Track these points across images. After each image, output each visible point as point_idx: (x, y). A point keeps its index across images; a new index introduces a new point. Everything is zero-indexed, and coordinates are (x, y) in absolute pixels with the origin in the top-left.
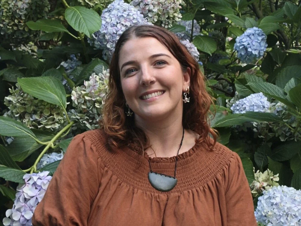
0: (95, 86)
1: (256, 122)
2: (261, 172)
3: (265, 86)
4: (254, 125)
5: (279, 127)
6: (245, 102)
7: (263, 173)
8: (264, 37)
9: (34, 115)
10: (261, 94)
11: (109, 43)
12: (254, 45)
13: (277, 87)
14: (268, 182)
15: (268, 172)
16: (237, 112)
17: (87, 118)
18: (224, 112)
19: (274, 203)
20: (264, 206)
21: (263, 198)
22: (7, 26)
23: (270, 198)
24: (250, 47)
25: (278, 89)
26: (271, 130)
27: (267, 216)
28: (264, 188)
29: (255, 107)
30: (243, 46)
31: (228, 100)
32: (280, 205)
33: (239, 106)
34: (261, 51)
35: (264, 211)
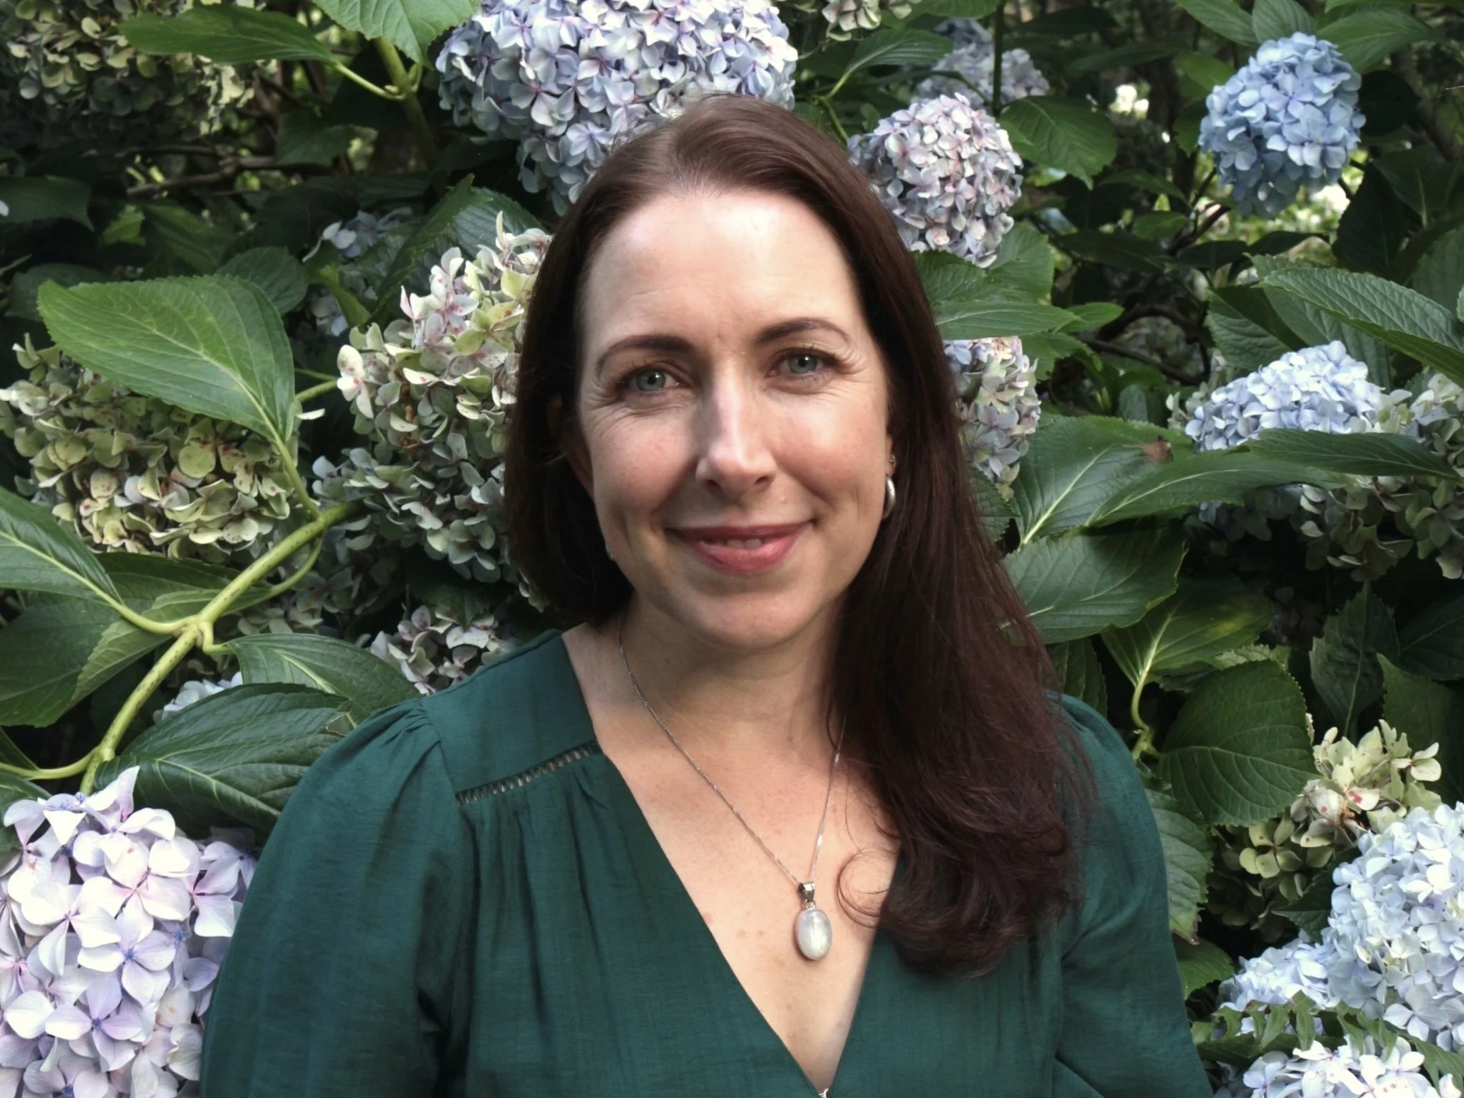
0: (453, 308)
1: (1311, 484)
2: (1344, 739)
3: (1354, 293)
4: (1304, 503)
5: (1433, 506)
6: (1257, 390)
7: (1356, 743)
8: (1345, 77)
9: (135, 477)
10: (1336, 348)
11: (544, 101)
12: (1297, 121)
13: (1416, 299)
14: (1387, 786)
15: (1382, 736)
16: (1219, 445)
17: (421, 487)
18: (1152, 449)
19: (1421, 899)
20: (1365, 917)
21: (1362, 872)
22: (45, 51)
23: (1395, 870)
24: (1279, 131)
25: (1422, 309)
26: (1389, 527)
27: (1382, 967)
28: (1363, 818)
29: (1308, 415)
30: (1243, 129)
31: (1178, 394)
32: (1449, 905)
33: (1224, 415)
34: (1330, 149)
35: (1368, 939)
